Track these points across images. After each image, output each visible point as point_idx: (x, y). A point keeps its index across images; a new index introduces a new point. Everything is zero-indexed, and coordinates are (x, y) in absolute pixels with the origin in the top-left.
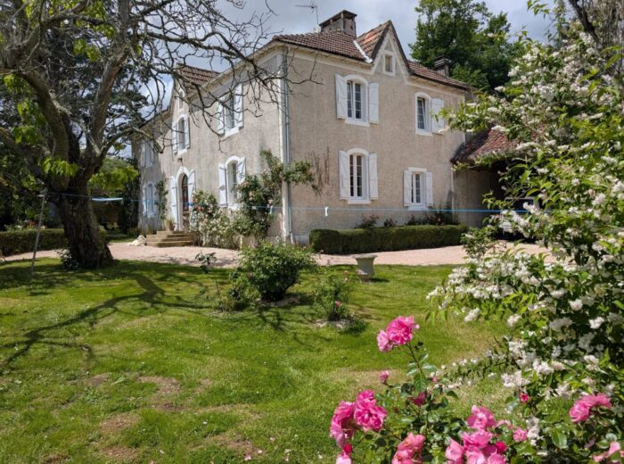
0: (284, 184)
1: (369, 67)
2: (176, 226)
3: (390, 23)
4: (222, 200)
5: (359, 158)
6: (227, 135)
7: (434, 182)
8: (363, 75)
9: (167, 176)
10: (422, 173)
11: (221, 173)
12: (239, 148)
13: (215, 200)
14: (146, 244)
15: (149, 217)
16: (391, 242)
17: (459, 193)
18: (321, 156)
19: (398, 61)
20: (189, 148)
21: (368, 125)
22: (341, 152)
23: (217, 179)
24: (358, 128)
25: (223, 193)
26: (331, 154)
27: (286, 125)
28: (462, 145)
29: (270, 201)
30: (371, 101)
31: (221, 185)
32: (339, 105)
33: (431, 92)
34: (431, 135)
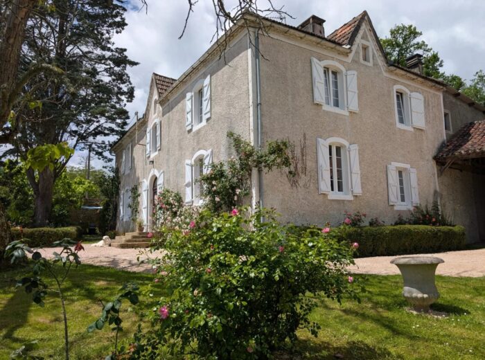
0: (255, 171)
1: (346, 54)
2: (145, 228)
3: (365, 14)
4: (187, 198)
5: (338, 149)
6: (195, 129)
7: (419, 180)
8: (340, 61)
9: (141, 180)
10: (406, 169)
11: (188, 169)
12: (206, 141)
13: (180, 198)
14: (110, 245)
15: (124, 220)
16: (384, 245)
17: (445, 193)
18: (297, 143)
19: (376, 53)
20: (160, 150)
21: (347, 114)
22: (319, 139)
23: (183, 176)
24: (336, 115)
25: (188, 190)
26: (308, 142)
27: (257, 105)
28: (443, 143)
29: (238, 191)
30: (349, 89)
31: (187, 182)
32: (316, 91)
33: (410, 86)
34: (412, 130)
